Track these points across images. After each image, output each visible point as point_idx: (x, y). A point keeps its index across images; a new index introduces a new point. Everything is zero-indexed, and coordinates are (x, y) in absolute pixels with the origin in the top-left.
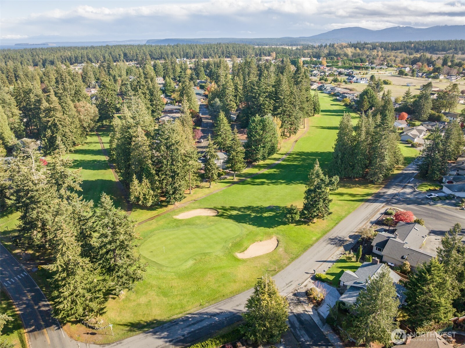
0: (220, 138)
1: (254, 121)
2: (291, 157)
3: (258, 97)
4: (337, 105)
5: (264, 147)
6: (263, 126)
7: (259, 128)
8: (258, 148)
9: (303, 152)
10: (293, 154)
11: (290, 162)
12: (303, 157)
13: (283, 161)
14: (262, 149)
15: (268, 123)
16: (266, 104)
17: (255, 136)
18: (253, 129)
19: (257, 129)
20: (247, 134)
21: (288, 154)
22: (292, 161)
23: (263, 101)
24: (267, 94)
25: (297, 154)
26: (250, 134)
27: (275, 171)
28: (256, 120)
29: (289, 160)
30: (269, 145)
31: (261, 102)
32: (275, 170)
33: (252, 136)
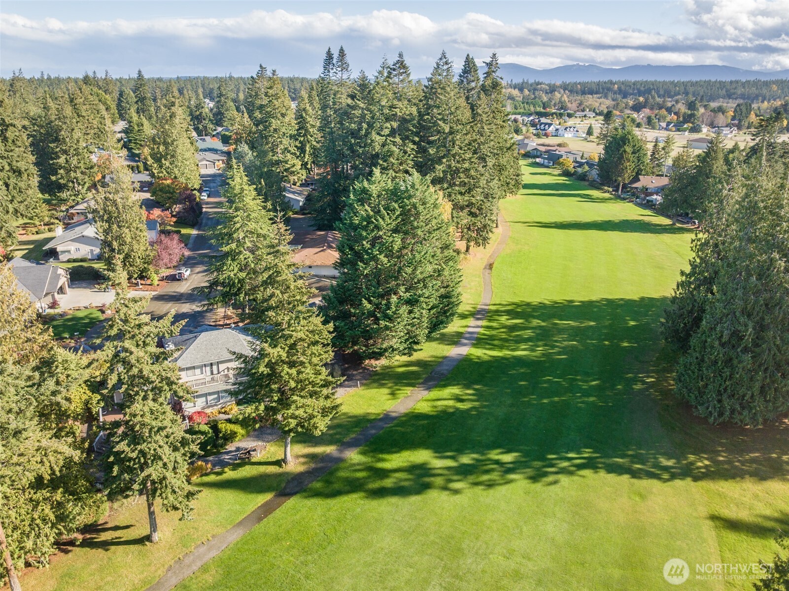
0: (235, 267)
1: (364, 197)
2: (494, 324)
3: (367, 134)
4: (545, 174)
5: (412, 302)
6: (405, 214)
7: (387, 222)
8: (388, 307)
9: (528, 304)
10: (497, 312)
11: (501, 348)
12: (535, 322)
13: (475, 345)
14: (404, 309)
15: (424, 204)
16: (391, 154)
17: (374, 258)
18: (365, 228)
19: (377, 227)
20: (341, 249)
21: (479, 312)
22: (503, 344)
23: (383, 145)
24: (395, 125)
25: (512, 314)
26: (351, 249)
27: (459, 399)
28: (374, 189)
29: (492, 338)
30: (430, 295)
31: (377, 148)
32: (455, 390)
33: (358, 256)
